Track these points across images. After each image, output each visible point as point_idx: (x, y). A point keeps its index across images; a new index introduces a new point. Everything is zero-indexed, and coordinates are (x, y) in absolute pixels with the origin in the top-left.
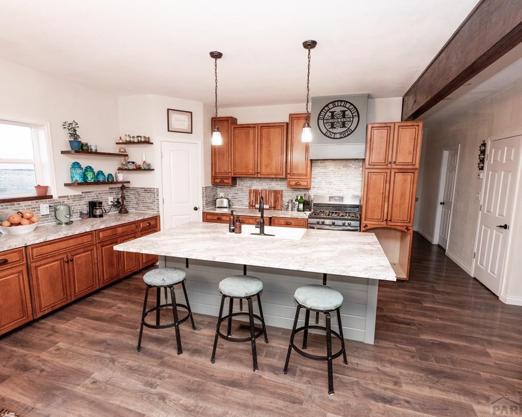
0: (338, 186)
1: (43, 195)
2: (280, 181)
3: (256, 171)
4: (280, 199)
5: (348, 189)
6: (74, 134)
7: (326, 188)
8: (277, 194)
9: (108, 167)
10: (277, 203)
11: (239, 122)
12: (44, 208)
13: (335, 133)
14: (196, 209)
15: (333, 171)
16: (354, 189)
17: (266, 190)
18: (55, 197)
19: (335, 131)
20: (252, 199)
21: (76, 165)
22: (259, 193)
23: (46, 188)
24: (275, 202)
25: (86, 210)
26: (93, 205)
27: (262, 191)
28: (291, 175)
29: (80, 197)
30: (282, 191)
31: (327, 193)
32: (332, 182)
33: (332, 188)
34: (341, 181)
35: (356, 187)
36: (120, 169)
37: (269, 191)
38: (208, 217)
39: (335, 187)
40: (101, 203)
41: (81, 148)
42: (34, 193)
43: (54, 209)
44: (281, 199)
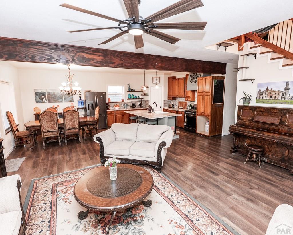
1: (123, 101)
3: (177, 95)
4: (186, 105)
6: (129, 87)
9: (138, 95)
11: (177, 78)
12: (122, 104)
13: (193, 81)
14: (160, 107)
18: (125, 102)
19: (194, 80)
20: (179, 105)
21: (130, 94)
23: (123, 100)
25: (132, 105)
26: (134, 104)
28: (186, 96)
29: (131, 102)
30: (187, 102)
36: (142, 95)
37: (183, 102)
38: (164, 110)
40: (135, 104)
41: (131, 90)
42: (121, 101)
43: (124, 105)
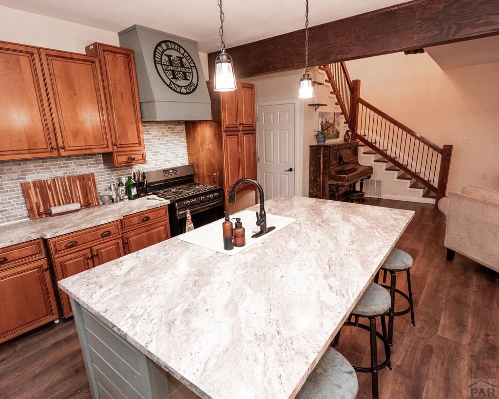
0: (166, 156)
2: (85, 159)
3: (54, 144)
4: (92, 188)
5: (176, 157)
7: (152, 160)
8: (86, 182)
10: (90, 196)
13: (180, 86)
15: (156, 136)
16: (182, 157)
17: (62, 179)
20: (34, 200)
22: (50, 186)
24: (85, 195)
27: (54, 180)
28: (118, 148)
30: (93, 174)
31: (154, 167)
32: (159, 152)
33: (160, 160)
34: (167, 149)
35: (183, 154)
37: (69, 178)
39: (162, 157)
44: (95, 188)
